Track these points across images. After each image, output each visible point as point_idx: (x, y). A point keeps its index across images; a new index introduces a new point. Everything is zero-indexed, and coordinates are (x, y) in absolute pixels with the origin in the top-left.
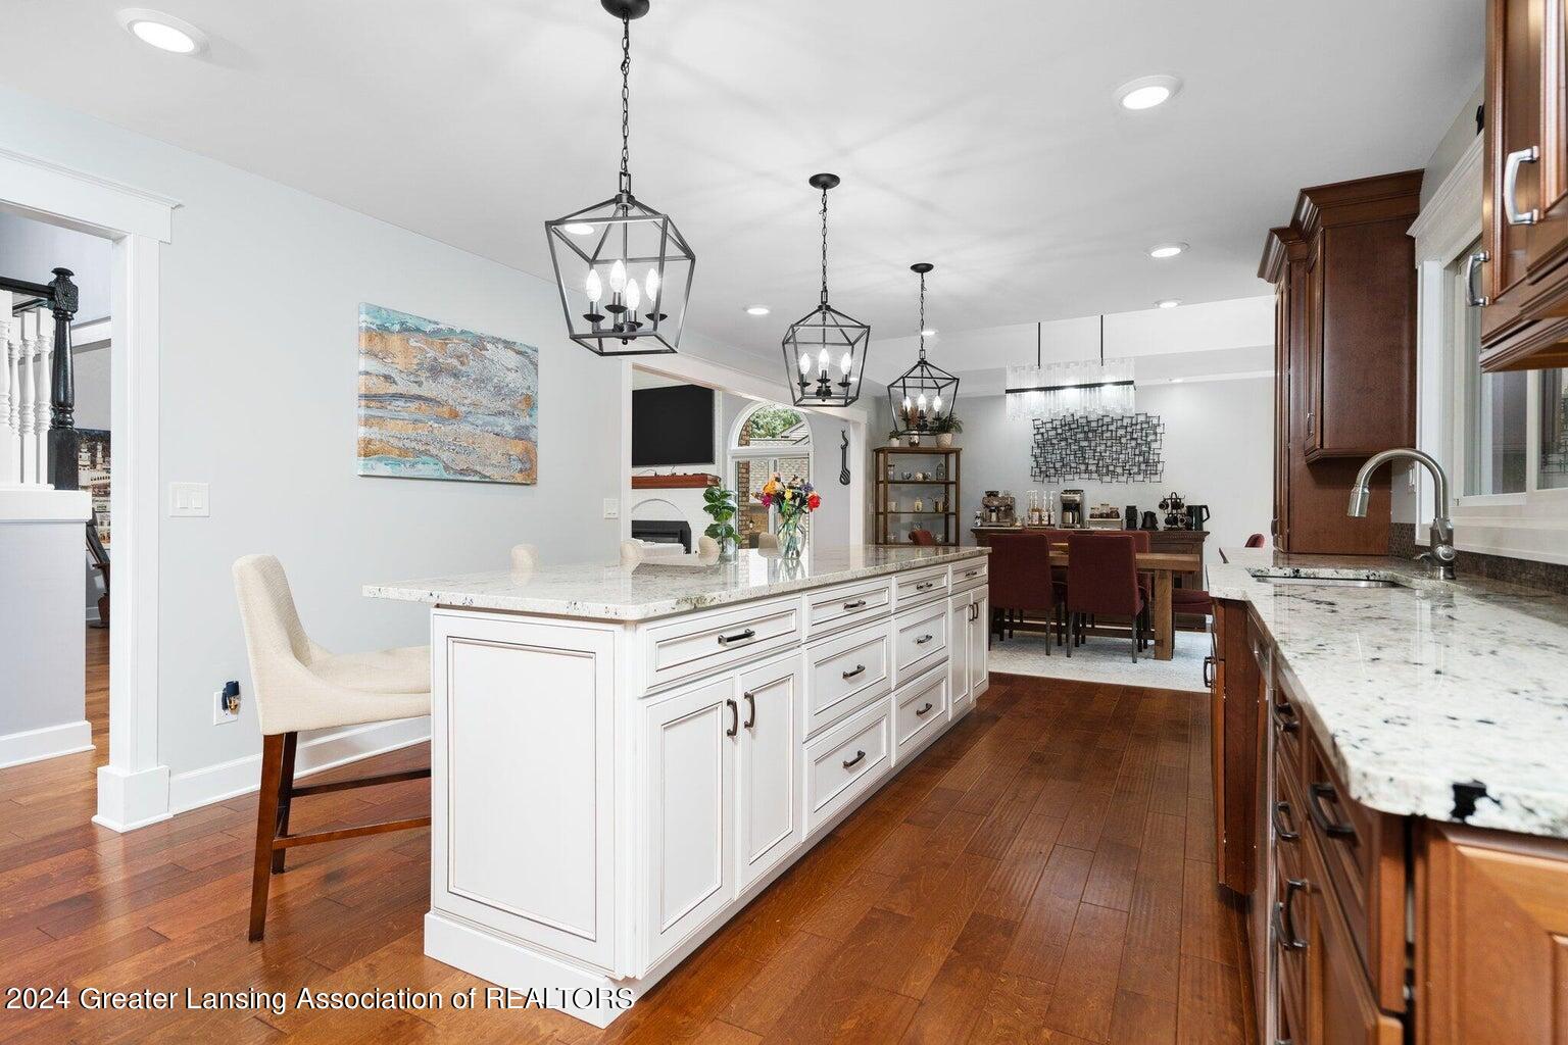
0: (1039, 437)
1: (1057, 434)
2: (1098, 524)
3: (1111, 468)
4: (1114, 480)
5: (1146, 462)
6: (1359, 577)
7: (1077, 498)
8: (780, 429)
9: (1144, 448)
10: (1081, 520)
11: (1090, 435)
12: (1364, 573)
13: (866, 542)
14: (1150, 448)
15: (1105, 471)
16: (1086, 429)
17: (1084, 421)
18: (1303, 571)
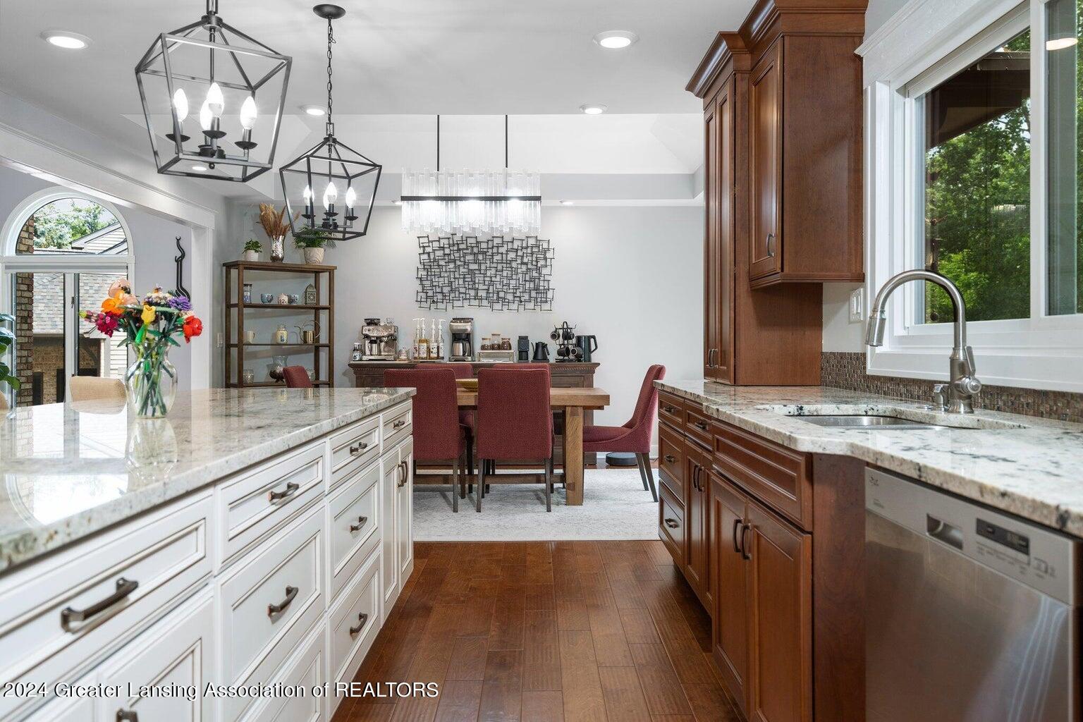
0: (425, 257)
1: (445, 255)
2: (488, 356)
3: (502, 294)
4: (505, 308)
5: (537, 289)
6: (858, 413)
7: (468, 327)
8: (68, 238)
9: (535, 274)
10: (471, 353)
11: (480, 257)
12: (862, 407)
13: (214, 385)
14: (540, 274)
15: (496, 299)
16: (475, 250)
17: (473, 241)
18: (807, 409)
